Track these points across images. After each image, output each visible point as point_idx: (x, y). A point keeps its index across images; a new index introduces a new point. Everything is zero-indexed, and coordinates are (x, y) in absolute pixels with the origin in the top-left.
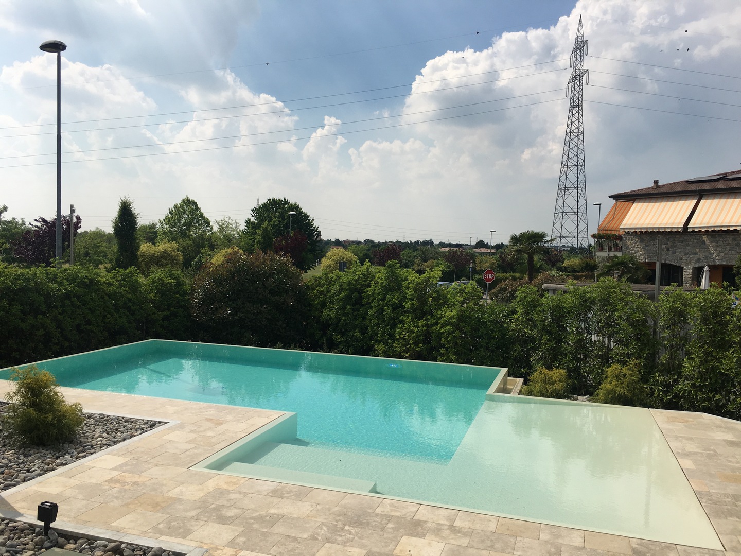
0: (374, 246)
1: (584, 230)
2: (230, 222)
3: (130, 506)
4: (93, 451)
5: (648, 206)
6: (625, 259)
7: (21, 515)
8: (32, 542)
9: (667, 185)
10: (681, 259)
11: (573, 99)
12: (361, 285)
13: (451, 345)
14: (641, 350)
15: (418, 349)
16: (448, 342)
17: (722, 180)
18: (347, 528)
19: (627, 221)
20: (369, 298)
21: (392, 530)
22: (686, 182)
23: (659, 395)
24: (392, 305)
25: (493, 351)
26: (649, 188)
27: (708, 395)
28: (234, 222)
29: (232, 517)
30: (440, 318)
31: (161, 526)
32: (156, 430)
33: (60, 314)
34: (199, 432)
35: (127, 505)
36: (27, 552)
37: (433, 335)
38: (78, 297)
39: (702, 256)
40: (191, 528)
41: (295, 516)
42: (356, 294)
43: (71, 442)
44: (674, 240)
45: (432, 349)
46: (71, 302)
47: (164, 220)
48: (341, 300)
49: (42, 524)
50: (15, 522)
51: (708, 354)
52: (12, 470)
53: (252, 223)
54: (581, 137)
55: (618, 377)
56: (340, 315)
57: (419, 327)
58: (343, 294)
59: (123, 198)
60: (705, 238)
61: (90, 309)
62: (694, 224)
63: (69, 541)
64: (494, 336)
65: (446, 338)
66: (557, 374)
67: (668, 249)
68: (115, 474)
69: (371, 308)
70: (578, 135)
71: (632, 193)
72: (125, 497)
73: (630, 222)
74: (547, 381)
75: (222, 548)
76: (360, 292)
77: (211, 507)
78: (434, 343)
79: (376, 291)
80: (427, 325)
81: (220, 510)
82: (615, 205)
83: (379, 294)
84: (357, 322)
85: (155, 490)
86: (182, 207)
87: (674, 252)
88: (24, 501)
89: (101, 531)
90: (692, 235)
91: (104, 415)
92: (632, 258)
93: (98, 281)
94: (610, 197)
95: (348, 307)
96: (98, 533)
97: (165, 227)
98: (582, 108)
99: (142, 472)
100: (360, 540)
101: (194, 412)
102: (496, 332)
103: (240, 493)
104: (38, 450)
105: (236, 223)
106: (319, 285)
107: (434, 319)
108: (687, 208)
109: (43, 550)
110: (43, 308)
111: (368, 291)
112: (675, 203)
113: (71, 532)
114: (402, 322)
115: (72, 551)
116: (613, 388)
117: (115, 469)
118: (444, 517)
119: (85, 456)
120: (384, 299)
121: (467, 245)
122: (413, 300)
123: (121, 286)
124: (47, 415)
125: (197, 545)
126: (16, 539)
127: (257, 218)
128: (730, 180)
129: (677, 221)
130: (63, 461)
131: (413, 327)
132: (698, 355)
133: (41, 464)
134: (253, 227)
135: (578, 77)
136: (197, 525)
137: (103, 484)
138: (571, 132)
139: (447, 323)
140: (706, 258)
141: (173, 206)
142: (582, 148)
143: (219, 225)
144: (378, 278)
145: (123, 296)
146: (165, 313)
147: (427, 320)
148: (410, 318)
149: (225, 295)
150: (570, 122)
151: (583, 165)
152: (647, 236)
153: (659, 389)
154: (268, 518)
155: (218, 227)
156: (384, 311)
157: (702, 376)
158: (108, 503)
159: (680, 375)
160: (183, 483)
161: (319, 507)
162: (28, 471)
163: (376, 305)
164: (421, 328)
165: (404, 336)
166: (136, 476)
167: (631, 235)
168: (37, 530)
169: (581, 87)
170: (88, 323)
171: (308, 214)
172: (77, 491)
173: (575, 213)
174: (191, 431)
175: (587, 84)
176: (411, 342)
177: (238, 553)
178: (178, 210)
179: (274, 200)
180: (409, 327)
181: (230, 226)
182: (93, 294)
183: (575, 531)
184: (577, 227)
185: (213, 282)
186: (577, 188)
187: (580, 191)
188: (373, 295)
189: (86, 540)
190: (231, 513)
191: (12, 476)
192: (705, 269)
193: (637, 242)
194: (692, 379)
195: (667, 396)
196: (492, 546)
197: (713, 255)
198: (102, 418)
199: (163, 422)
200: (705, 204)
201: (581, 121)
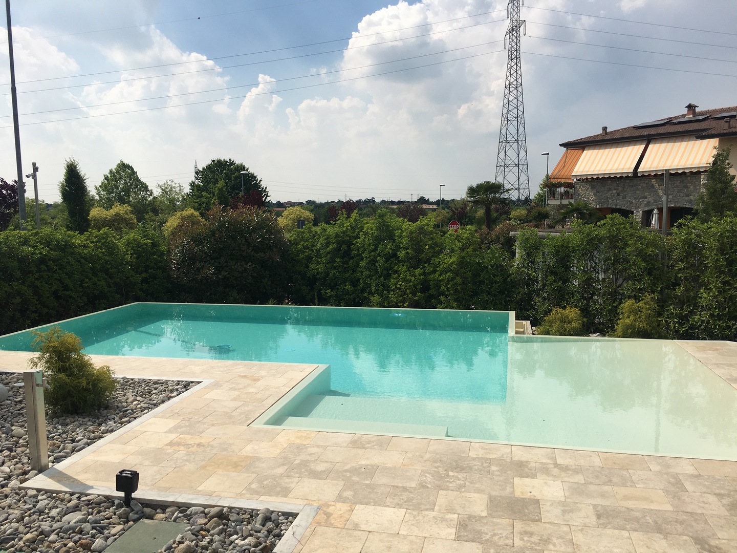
0: (317, 206)
1: (526, 182)
2: (174, 185)
3: (208, 468)
4: (135, 415)
5: (598, 153)
6: (579, 205)
7: (92, 487)
8: (115, 515)
9: (615, 131)
10: (631, 203)
11: (511, 51)
12: (350, 237)
13: (451, 292)
14: (654, 284)
15: (416, 298)
16: (448, 290)
17: (668, 124)
18: (451, 474)
19: (579, 169)
20: (358, 250)
21: (498, 473)
22: (634, 127)
23: (674, 327)
24: (385, 255)
25: (495, 295)
26: (598, 135)
27: (728, 323)
28: (177, 185)
29: (324, 471)
30: (439, 266)
31: (254, 486)
32: (193, 390)
33: (37, 279)
34: (239, 389)
35: (204, 467)
36: (114, 527)
37: (431, 283)
38: (55, 261)
39: (651, 200)
40: (288, 486)
41: (389, 465)
42: (344, 247)
43: (107, 408)
44: (624, 185)
45: (431, 297)
46: (47, 266)
47: (100, 186)
48: (328, 253)
49: (122, 494)
50: (87, 495)
51: (725, 283)
52: (55, 441)
53: (197, 186)
54: (520, 89)
55: (636, 312)
56: (328, 268)
57: (416, 276)
58: (331, 247)
59: (68, 161)
60: (654, 181)
61: (67, 274)
62: (644, 168)
63: (156, 510)
64: (496, 281)
65: (446, 286)
66: (572, 312)
67: (618, 195)
68: (172, 437)
69: (362, 260)
70: (517, 87)
71: (581, 141)
72: (196, 459)
73: (581, 170)
74: (564, 320)
75: (333, 503)
76: (349, 244)
77: (295, 463)
78: (432, 291)
79: (366, 242)
80: (424, 274)
81: (307, 466)
82: (566, 153)
83: (369, 245)
84: (347, 275)
85: (225, 450)
86: (118, 172)
87: (624, 197)
88: (86, 472)
89: (191, 496)
90: (641, 180)
91: (127, 379)
92: (586, 204)
93: (73, 244)
94: (561, 145)
95: (338, 260)
96: (189, 499)
97: (103, 193)
98: (520, 60)
99: (202, 433)
100: (472, 485)
101: (222, 370)
102: (497, 276)
103: (318, 446)
104: (74, 418)
105: (180, 186)
106: (303, 239)
107: (431, 267)
108: (637, 153)
109: (131, 523)
110: (18, 274)
111: (357, 243)
112: (624, 149)
113: (156, 501)
114: (396, 272)
115: (165, 521)
116: (632, 323)
117: (170, 431)
118: (542, 456)
119: (129, 422)
120: (375, 250)
121: (409, 202)
122: (408, 249)
123: (97, 248)
124: (80, 380)
125: (305, 503)
126: (96, 514)
127: (202, 180)
128: (676, 124)
129: (627, 166)
130: (108, 428)
131: (410, 276)
132: (715, 284)
133: (85, 433)
134: (198, 190)
135: (516, 28)
136: (292, 482)
137: (164, 447)
138: (510, 85)
139: (446, 271)
140: (655, 201)
141: (109, 171)
142: (521, 100)
143: (162, 189)
144: (368, 229)
145: (100, 259)
146: (144, 275)
147: (424, 267)
148: (405, 267)
149: (206, 253)
150: (508, 74)
151: (523, 117)
152: (598, 182)
153: (674, 321)
154: (363, 470)
155: (161, 191)
156: (377, 261)
157: (720, 306)
158: (182, 466)
159: (696, 306)
160: (251, 441)
161: (409, 455)
162: (73, 441)
163: (368, 256)
164: (418, 277)
165: (401, 286)
166: (197, 437)
167: (582, 182)
168: (116, 502)
169: (519, 39)
170: (66, 288)
171: (255, 175)
172: (140, 457)
173: (516, 165)
174: (231, 389)
175: (525, 35)
176: (408, 291)
177: (353, 507)
178: (114, 175)
179: (219, 161)
180: (404, 277)
181: (174, 189)
182: (69, 257)
183: (681, 460)
184: (519, 179)
185: (192, 240)
186: (517, 141)
187: (520, 143)
188: (363, 246)
189: (176, 508)
190: (321, 467)
191: (59, 447)
192: (654, 212)
193: (588, 189)
194: (710, 309)
195: (683, 328)
196: (610, 481)
197: (661, 198)
198: (126, 382)
199: (195, 382)
200: (654, 148)
201: (519, 72)
